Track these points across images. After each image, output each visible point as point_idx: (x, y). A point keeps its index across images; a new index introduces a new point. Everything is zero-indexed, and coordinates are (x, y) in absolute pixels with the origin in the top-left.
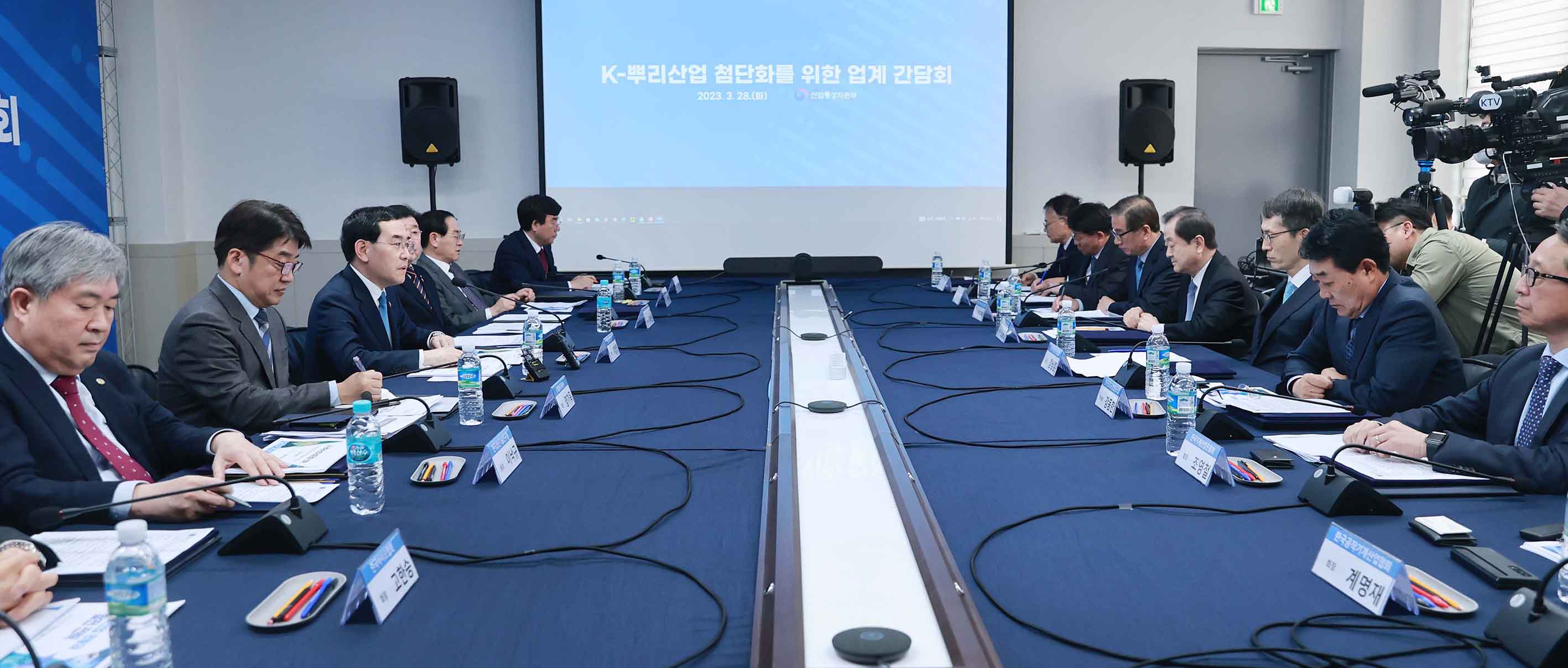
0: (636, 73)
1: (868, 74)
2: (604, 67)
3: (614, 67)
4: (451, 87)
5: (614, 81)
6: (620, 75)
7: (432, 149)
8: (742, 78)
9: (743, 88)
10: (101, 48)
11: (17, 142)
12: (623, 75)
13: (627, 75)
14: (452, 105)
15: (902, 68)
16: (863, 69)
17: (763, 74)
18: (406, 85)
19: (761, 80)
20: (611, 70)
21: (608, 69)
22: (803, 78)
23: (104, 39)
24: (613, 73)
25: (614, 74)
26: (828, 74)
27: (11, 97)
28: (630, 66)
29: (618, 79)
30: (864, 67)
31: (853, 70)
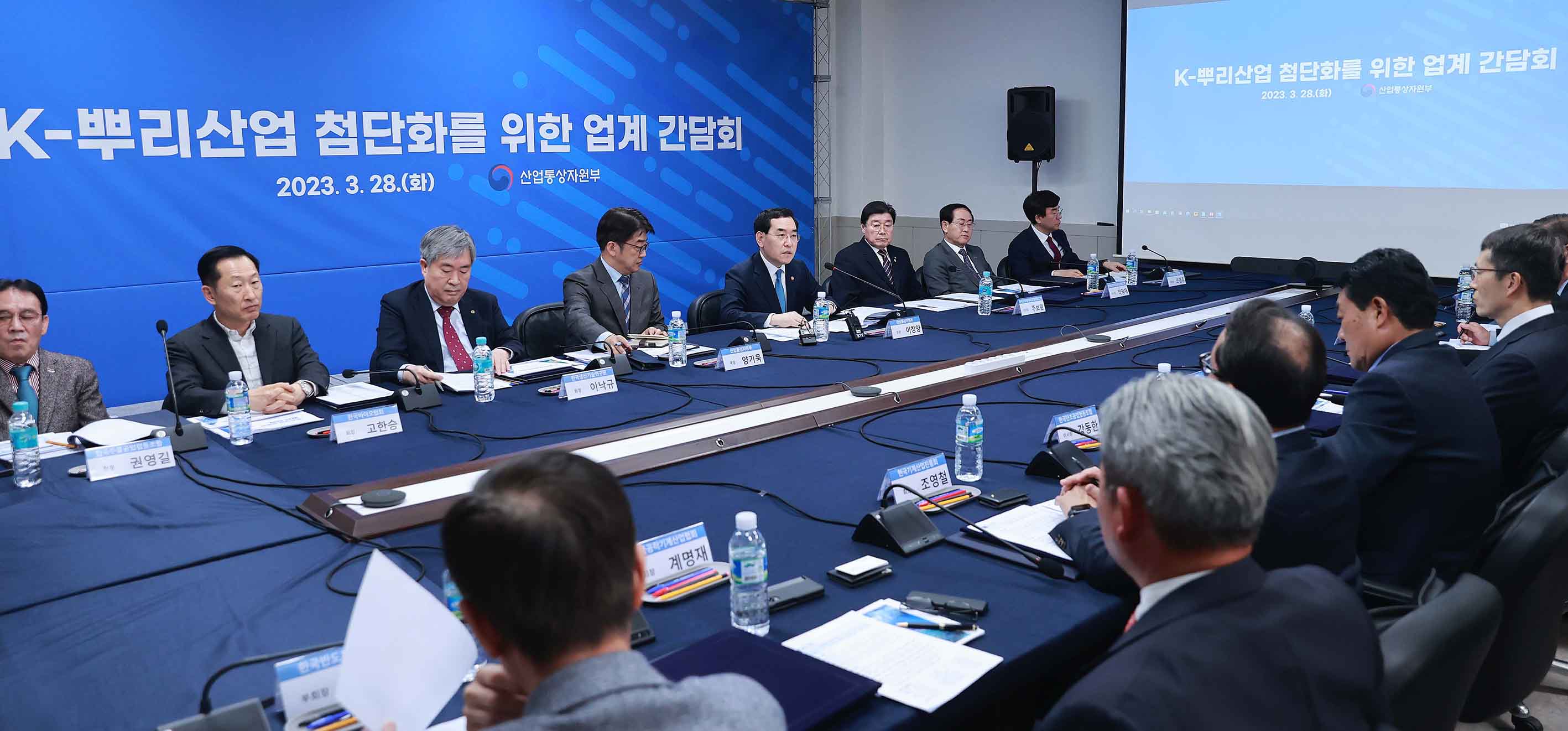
0: (1205, 75)
1: (1448, 63)
2: (1177, 71)
3: (1186, 71)
4: (1048, 95)
5: (1186, 84)
6: (1190, 78)
7: (1029, 148)
8: (1306, 75)
9: (1308, 85)
10: (816, 77)
11: (739, 148)
12: (1194, 77)
13: (1197, 77)
14: (1048, 109)
15: (1491, 54)
16: (1442, 60)
17: (1328, 70)
18: (1013, 94)
19: (1326, 77)
20: (1184, 73)
21: (1180, 73)
22: (1372, 72)
23: (821, 69)
24: (1184, 76)
25: (1186, 77)
26: (1400, 66)
27: (737, 118)
28: (1200, 69)
29: (1188, 81)
30: (1443, 57)
31: (1430, 61)
